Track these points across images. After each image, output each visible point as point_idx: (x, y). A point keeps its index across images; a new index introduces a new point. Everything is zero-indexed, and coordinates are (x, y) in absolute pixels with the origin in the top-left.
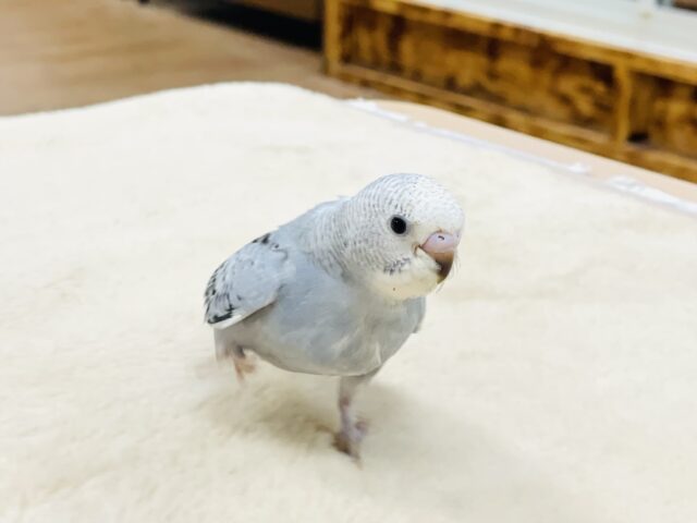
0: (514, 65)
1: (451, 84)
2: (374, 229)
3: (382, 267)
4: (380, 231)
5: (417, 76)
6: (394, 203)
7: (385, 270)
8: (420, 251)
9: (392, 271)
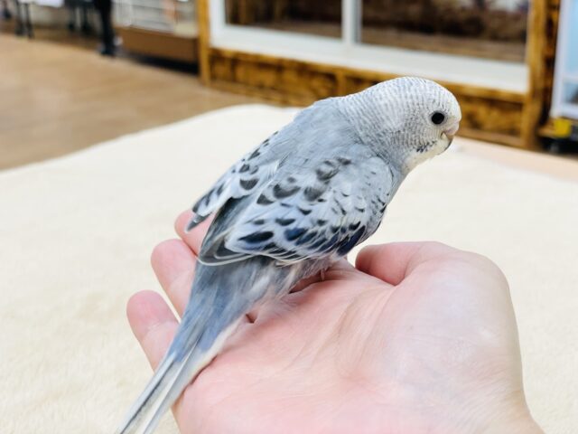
0: (290, 76)
1: (261, 87)
2: (418, 121)
3: (416, 147)
4: (423, 121)
5: (246, 83)
6: (437, 102)
7: (418, 150)
8: (444, 136)
9: (422, 150)
